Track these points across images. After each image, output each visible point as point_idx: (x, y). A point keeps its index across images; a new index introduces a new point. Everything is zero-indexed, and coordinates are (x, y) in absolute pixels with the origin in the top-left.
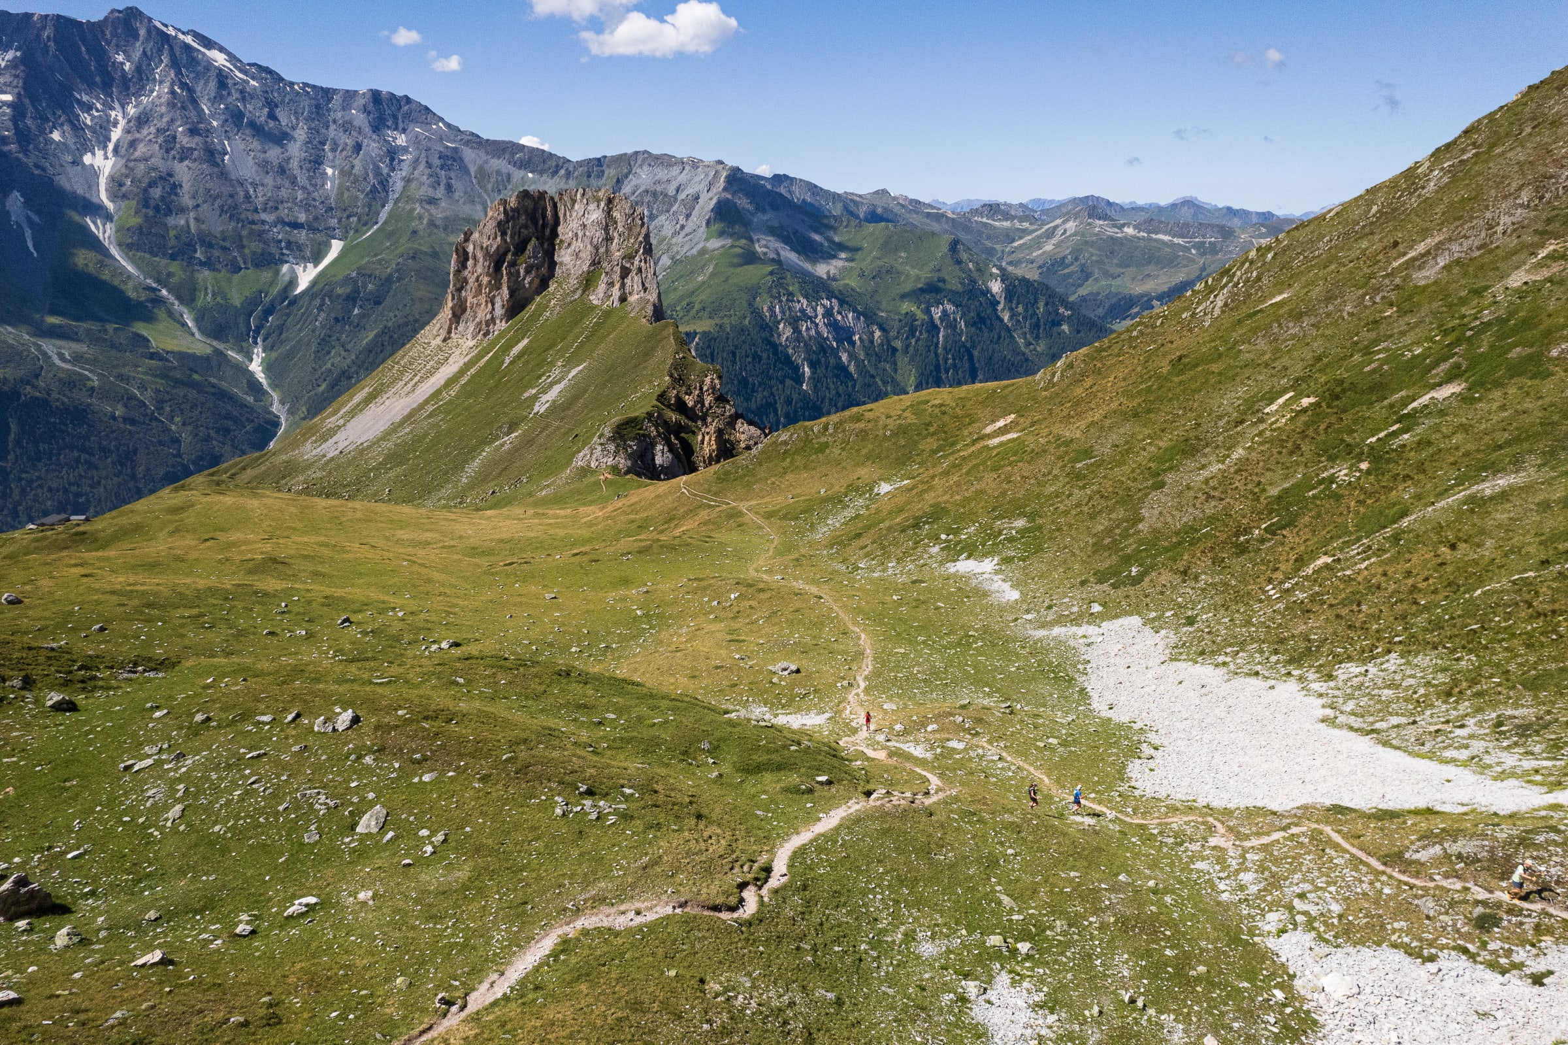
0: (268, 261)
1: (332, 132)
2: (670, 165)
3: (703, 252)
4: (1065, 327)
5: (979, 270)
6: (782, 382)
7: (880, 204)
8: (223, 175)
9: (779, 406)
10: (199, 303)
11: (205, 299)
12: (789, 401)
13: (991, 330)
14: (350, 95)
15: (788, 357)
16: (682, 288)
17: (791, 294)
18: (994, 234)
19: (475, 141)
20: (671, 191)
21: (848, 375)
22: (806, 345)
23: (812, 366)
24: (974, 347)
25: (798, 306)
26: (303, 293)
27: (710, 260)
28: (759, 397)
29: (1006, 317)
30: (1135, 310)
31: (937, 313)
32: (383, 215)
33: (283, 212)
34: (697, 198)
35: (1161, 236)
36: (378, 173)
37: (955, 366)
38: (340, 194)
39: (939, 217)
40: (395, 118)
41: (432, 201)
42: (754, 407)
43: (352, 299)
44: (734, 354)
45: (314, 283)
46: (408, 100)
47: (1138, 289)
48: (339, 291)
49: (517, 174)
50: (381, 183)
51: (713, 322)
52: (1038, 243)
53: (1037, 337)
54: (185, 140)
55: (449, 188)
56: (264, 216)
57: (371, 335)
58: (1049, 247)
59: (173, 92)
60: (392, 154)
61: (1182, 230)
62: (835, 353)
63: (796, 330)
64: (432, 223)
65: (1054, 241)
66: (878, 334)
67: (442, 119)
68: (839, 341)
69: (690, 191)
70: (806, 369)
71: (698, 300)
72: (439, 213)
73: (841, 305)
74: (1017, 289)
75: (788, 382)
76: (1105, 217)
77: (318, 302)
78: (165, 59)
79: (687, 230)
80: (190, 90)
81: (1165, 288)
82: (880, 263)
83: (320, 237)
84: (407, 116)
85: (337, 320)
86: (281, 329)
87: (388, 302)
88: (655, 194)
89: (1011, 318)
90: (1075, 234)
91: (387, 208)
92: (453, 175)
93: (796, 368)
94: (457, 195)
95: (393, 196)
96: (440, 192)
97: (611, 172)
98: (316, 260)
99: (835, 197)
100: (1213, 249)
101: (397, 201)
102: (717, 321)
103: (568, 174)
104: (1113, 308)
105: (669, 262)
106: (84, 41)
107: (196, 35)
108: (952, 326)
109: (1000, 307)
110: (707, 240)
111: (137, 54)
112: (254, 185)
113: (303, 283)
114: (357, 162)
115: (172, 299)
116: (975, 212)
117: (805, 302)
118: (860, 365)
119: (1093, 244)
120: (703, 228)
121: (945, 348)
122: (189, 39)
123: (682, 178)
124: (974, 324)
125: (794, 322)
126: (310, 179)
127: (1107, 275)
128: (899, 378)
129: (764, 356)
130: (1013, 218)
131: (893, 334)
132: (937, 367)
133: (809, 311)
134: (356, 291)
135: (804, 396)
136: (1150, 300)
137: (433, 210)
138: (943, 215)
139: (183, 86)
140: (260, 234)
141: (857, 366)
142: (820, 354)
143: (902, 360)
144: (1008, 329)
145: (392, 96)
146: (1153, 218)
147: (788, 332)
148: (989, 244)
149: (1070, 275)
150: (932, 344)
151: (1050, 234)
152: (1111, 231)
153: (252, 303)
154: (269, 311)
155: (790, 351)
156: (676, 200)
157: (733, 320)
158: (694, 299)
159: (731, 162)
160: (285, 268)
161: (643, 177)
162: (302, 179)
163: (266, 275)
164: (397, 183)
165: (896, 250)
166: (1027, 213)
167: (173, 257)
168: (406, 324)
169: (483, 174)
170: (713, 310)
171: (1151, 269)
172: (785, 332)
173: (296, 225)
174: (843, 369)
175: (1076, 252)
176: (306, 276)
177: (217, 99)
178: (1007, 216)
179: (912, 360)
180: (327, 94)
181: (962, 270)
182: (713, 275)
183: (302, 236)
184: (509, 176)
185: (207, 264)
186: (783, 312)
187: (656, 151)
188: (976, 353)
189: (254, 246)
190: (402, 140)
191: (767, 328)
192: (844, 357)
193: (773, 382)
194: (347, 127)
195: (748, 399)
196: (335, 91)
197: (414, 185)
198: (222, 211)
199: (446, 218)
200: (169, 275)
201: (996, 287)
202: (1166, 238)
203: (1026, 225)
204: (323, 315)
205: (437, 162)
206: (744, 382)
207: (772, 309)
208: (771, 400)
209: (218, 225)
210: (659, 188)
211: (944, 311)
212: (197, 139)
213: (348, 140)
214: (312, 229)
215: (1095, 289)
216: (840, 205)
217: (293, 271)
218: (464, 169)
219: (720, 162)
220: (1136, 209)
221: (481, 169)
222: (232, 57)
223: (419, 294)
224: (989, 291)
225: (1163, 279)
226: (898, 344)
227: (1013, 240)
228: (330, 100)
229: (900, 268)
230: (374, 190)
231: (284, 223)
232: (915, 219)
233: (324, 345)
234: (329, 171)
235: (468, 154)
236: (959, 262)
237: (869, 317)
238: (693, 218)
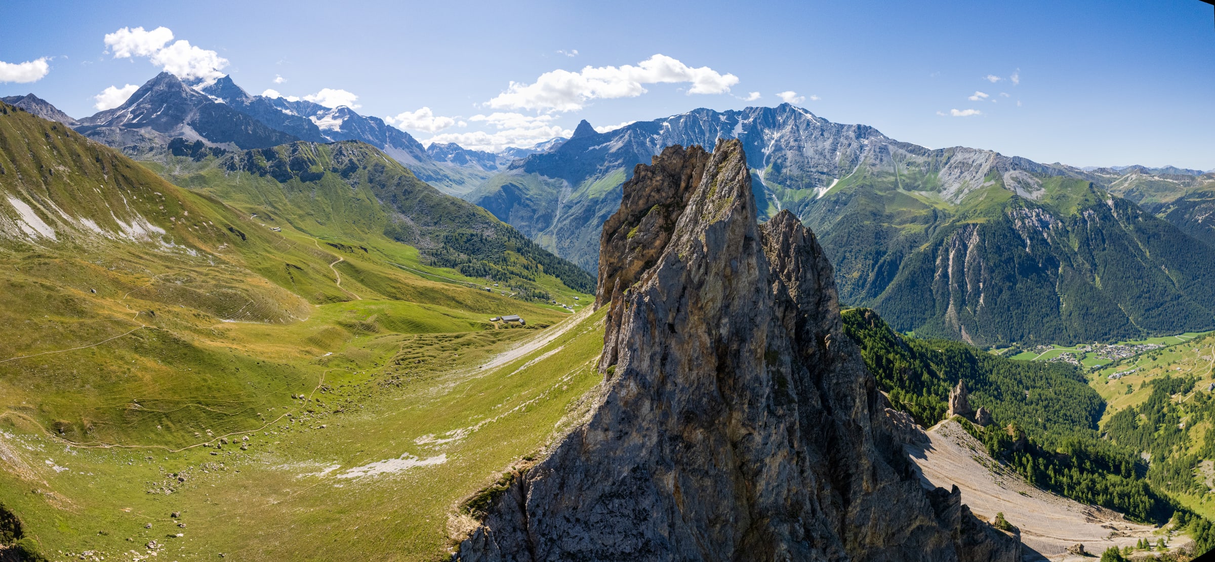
0: (810, 186)
1: (842, 139)
2: (970, 152)
3: (982, 187)
4: (1140, 219)
5: (1102, 195)
6: (1017, 248)
7: (1057, 167)
8: (802, 155)
9: (1015, 259)
10: (784, 200)
11: (786, 199)
12: (1020, 257)
13: (1110, 221)
14: (850, 126)
15: (1020, 236)
16: (973, 203)
17: (1021, 207)
18: (1104, 180)
19: (895, 143)
20: (970, 162)
21: (1047, 244)
22: (1028, 230)
23: (1031, 239)
24: (1103, 229)
25: (1024, 212)
26: (820, 199)
27: (985, 191)
28: (1006, 255)
29: (1115, 215)
30: (1164, 209)
31: (1086, 214)
32: (855, 170)
33: (819, 168)
34: (981, 165)
35: (1168, 180)
36: (855, 154)
37: (1095, 238)
38: (841, 162)
39: (1081, 173)
40: (865, 134)
41: (874, 165)
42: (1003, 259)
43: (836, 202)
44: (994, 234)
45: (825, 195)
46: (870, 128)
47: (1163, 201)
48: (832, 199)
49: (909, 155)
50: (856, 158)
51: (985, 219)
52: (1121, 183)
53: (1129, 224)
54: (792, 143)
55: (881, 160)
56: (812, 169)
57: (840, 218)
58: (1126, 185)
59: (792, 128)
60: (862, 147)
61: (1176, 177)
62: (1041, 233)
63: (1023, 223)
64: (872, 174)
65: (1128, 182)
66: (1060, 224)
67: (882, 134)
68: (1043, 227)
69: (978, 162)
70: (1028, 241)
71: (979, 209)
72: (875, 170)
73: (1043, 211)
74: (1118, 203)
75: (1020, 247)
76: (1147, 173)
77: (824, 203)
78: (793, 118)
79: (976, 178)
80: (798, 127)
81: (1174, 200)
82: (1060, 193)
83: (830, 178)
84: (869, 133)
85: (829, 210)
86: (809, 212)
87: (849, 204)
88: (963, 163)
89: (1117, 216)
90: (1136, 180)
91: (857, 167)
92: (883, 155)
93: (1023, 241)
94: (884, 163)
95: (859, 163)
96: (878, 162)
97: (946, 155)
98: (828, 185)
99: (1039, 165)
100: (1189, 185)
101: (861, 164)
102: (988, 218)
103: (929, 155)
104: (1154, 208)
105: (968, 192)
106: (771, 114)
107: (803, 109)
108: (1093, 220)
109: (1112, 211)
110: (984, 182)
111: (784, 117)
112: (811, 158)
113: (821, 195)
114: (848, 150)
115: (776, 198)
116: (1095, 171)
117: (1027, 210)
118: (1052, 238)
119: (1143, 183)
120: (983, 178)
121: (1090, 230)
122: (801, 111)
123: (975, 157)
124: (1102, 219)
125: (1022, 219)
126: (831, 156)
127: (1150, 195)
128: (1070, 244)
129: (1009, 235)
130: (1110, 173)
131: (1067, 224)
132: (1088, 239)
133: (1029, 215)
134: (838, 199)
135: (1027, 254)
136: (1169, 205)
137: (873, 168)
138: (1083, 173)
139: (796, 125)
140: (809, 176)
141: (1051, 239)
142: (1034, 234)
143: (1072, 236)
144: (1117, 221)
145: (865, 126)
146: (1165, 173)
147: (1020, 224)
148: (1102, 184)
149: (1136, 196)
150: (1084, 229)
151: (1126, 180)
152: (1150, 179)
153: (802, 201)
154: (806, 205)
155: (1020, 232)
156: (972, 165)
157: (995, 218)
158: (977, 208)
159: (996, 151)
160: (816, 189)
161: (959, 157)
162: (828, 156)
163: (809, 191)
164: (862, 158)
165: (1066, 187)
166: (1114, 171)
167: (780, 184)
168: (854, 214)
169: (895, 155)
170: (986, 213)
171: (1167, 193)
172: (1018, 224)
173: (823, 173)
174: (1045, 240)
175: (1137, 186)
176: (822, 192)
177: (806, 129)
178: (1108, 173)
179: (1076, 235)
180: (842, 126)
181: (1096, 196)
182: (986, 198)
183: (824, 177)
184: (905, 156)
185: (790, 186)
186: (1017, 215)
187: (965, 146)
188: (1104, 232)
189: (807, 180)
190: (866, 142)
191: (1009, 221)
192: (1045, 235)
193: (1012, 248)
194: (847, 138)
195: (1000, 256)
196: (845, 125)
197: (868, 159)
198: (799, 167)
199: (878, 172)
200: (777, 190)
201: (1110, 202)
202: (1171, 181)
203: (1116, 176)
204: (825, 208)
205: (878, 150)
206: (999, 247)
207: (1012, 213)
208: (1011, 256)
209: (796, 172)
210: (965, 161)
211: (1089, 213)
212: (797, 143)
213: (846, 142)
214: (828, 174)
215: (1147, 201)
216: (1040, 169)
217: (818, 190)
218: (888, 153)
219: (991, 151)
220: (1155, 170)
221: (895, 152)
222: (813, 116)
223: (862, 202)
224: (1107, 204)
225: (1172, 197)
226: (1069, 229)
227: (1111, 182)
228: (843, 128)
229: (1068, 195)
230: (853, 161)
231: (819, 172)
232: (1071, 174)
233: (823, 220)
234: (838, 153)
235: (891, 147)
236: (1094, 192)
237: (1056, 215)
238: (979, 173)
